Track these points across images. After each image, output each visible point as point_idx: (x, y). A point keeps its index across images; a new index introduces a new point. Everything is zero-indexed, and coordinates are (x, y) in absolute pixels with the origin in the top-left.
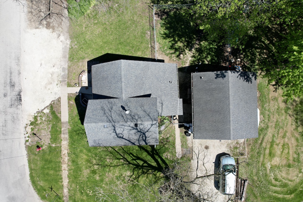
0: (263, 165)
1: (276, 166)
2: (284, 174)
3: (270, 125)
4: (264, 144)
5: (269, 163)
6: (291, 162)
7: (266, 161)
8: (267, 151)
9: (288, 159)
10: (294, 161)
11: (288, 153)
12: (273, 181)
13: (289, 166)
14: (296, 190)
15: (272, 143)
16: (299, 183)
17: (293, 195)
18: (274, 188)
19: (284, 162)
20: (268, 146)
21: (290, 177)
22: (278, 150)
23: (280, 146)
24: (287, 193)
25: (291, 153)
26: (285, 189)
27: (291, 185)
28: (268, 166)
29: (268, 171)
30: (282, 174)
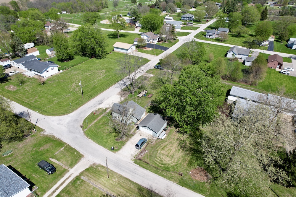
0: (158, 151)
1: (162, 153)
2: (164, 157)
3: (168, 141)
4: (162, 145)
5: (160, 151)
6: (169, 155)
7: (159, 149)
8: (162, 147)
9: (169, 154)
10: (171, 156)
11: (170, 152)
12: (158, 157)
13: (168, 156)
14: (166, 165)
15: (165, 146)
16: (168, 164)
17: (163, 166)
18: (157, 159)
19: (166, 154)
20: (163, 146)
21: (165, 160)
22: (166, 149)
23: (168, 149)
24: (161, 164)
25: (171, 153)
26: (161, 162)
27: (164, 162)
28: (159, 152)
29: (158, 153)
30: (163, 157)
